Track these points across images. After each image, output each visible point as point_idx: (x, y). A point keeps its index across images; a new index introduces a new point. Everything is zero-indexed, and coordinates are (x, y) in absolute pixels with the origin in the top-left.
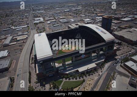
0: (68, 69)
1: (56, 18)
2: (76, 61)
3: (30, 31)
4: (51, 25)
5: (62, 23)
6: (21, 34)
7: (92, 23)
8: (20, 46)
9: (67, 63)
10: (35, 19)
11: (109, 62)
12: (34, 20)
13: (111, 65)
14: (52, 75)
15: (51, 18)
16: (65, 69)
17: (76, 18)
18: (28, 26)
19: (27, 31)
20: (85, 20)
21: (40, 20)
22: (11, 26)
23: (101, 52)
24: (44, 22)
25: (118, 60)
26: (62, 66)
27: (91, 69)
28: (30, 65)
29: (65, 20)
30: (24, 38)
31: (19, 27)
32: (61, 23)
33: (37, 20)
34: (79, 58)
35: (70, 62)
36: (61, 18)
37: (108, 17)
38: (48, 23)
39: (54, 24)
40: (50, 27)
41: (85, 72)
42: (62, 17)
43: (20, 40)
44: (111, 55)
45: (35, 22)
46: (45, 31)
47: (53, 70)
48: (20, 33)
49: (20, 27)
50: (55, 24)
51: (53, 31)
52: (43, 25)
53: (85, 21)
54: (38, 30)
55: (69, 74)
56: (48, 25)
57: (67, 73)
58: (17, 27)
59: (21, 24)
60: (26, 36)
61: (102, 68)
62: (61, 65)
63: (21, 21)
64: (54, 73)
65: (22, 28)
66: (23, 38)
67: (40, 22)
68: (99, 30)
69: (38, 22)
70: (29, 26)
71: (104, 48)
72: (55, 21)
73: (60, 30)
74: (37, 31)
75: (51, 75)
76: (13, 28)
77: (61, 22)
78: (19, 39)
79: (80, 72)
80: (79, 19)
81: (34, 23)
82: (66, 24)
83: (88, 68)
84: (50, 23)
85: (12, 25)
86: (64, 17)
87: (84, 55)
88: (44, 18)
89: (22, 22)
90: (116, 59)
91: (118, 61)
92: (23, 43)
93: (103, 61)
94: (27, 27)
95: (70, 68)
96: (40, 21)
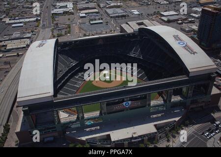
0: (88, 130)
1: (102, 5)
2: (108, 113)
3: (38, 32)
4: (86, 20)
5: (111, 17)
6: (17, 36)
7: (180, 22)
8: (6, 63)
9: (86, 116)
10: (58, 4)
11: (194, 124)
12: (54, 6)
13: (196, 134)
14: (52, 139)
15: (91, 5)
16: (82, 130)
17: (145, 7)
18: (37, 20)
19: (32, 32)
20: (165, 14)
21: (66, 7)
22: (4, 16)
23: (176, 99)
24: (72, 14)
25: (218, 123)
26: (75, 122)
27: (140, 136)
28: (15, 108)
29: (119, 11)
30: (22, 46)
31: (18, 21)
32: (109, 18)
33: (61, 7)
34: (117, 107)
35: (97, 113)
36: (112, 4)
37: (215, 9)
38: (81, 15)
39: (92, 20)
40: (82, 26)
41: (126, 143)
42: (115, 4)
43: (13, 49)
44: (202, 107)
45: (55, 11)
46: (69, 32)
47: (55, 127)
48: (16, 34)
49: (21, 20)
50: (95, 20)
51: (85, 35)
52: (69, 19)
53: (164, 16)
54: (55, 31)
55: (88, 143)
56: (80, 21)
57: (84, 138)
58: (14, 19)
59: (26, 13)
60: (28, 41)
61: (171, 139)
62: (74, 118)
63: (28, 8)
64: (56, 134)
65: (25, 23)
66: (19, 46)
67: (65, 13)
68: (179, 43)
69: (61, 11)
70: (40, 20)
71: (184, 90)
72: (97, 13)
73: (101, 34)
74: (53, 32)
75: (49, 139)
76: (7, 21)
77: (108, 15)
78: (11, 48)
79: (113, 140)
80: (152, 9)
81: (53, 14)
82: (119, 20)
83: (135, 133)
84: (84, 15)
85: (7, 15)
86: (119, 4)
87: (130, 102)
88: (75, 4)
89: (28, 10)
90: (213, 120)
91: (217, 126)
92: (16, 58)
93: (175, 121)
94: (34, 21)
95: (93, 128)
96: (65, 10)
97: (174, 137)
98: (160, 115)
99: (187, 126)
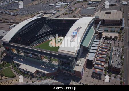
0: (19, 59)
79: (19, 67)
97: (42, 80)
98: (44, 67)
99: (52, 79)
